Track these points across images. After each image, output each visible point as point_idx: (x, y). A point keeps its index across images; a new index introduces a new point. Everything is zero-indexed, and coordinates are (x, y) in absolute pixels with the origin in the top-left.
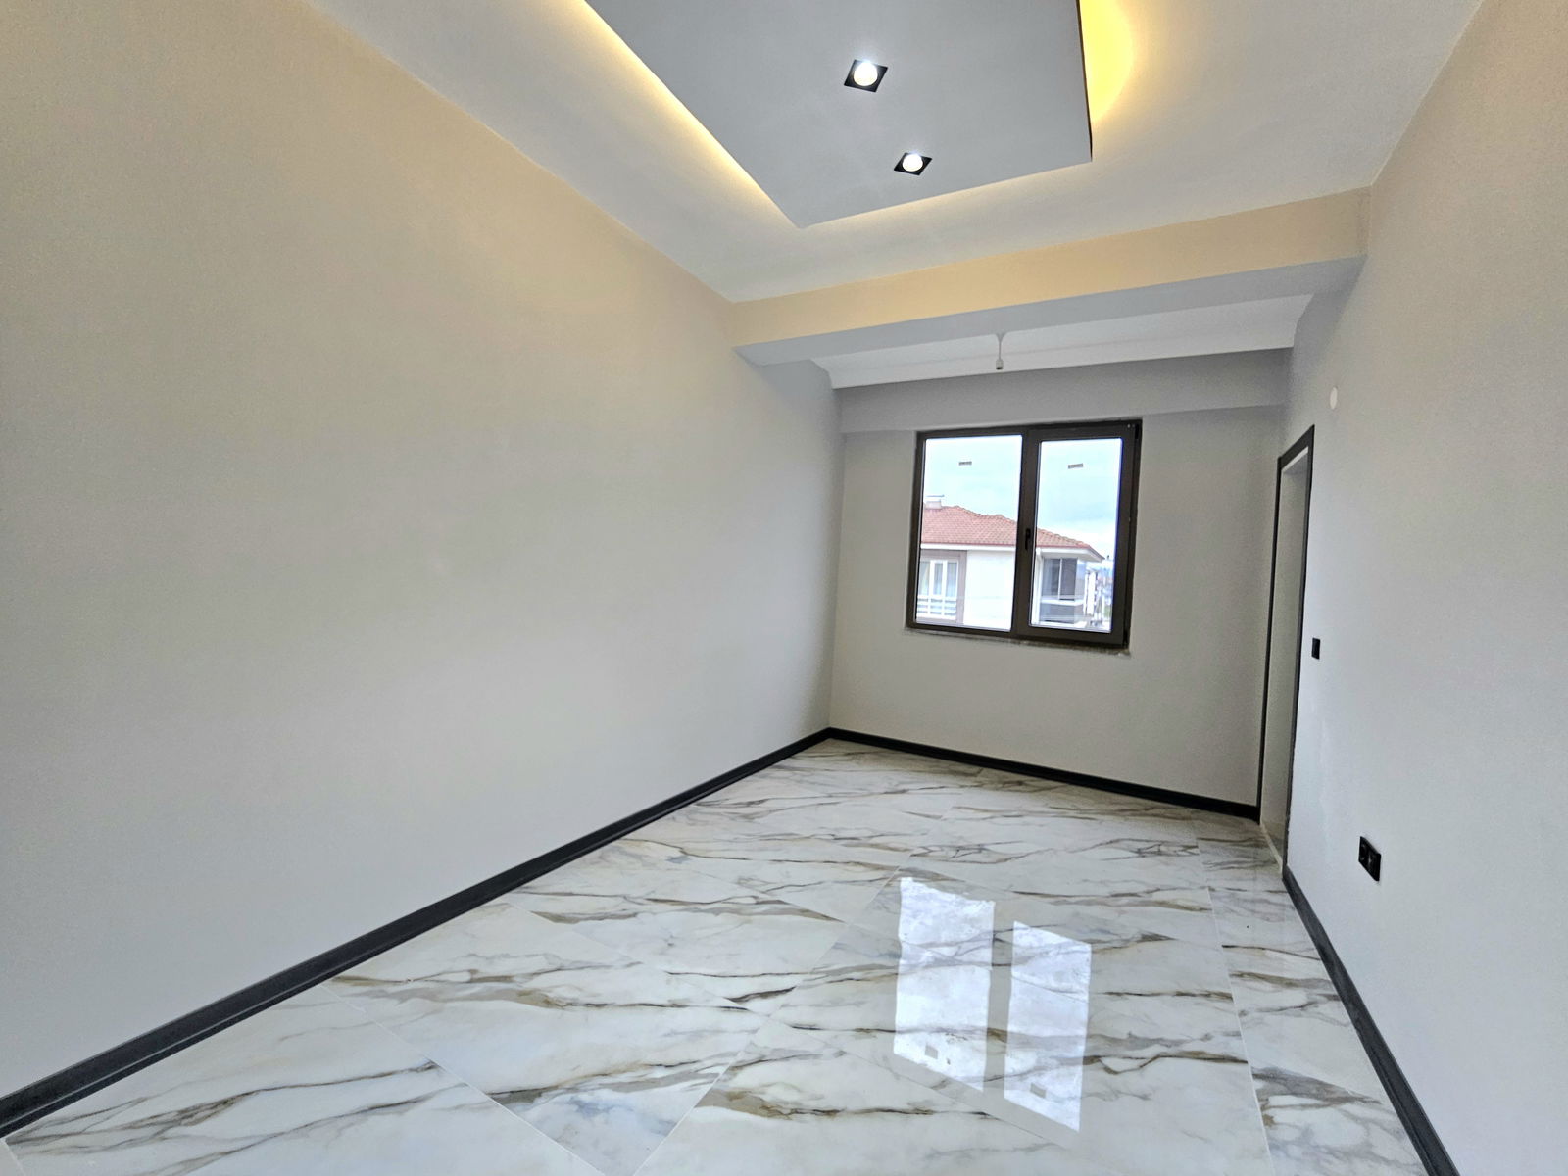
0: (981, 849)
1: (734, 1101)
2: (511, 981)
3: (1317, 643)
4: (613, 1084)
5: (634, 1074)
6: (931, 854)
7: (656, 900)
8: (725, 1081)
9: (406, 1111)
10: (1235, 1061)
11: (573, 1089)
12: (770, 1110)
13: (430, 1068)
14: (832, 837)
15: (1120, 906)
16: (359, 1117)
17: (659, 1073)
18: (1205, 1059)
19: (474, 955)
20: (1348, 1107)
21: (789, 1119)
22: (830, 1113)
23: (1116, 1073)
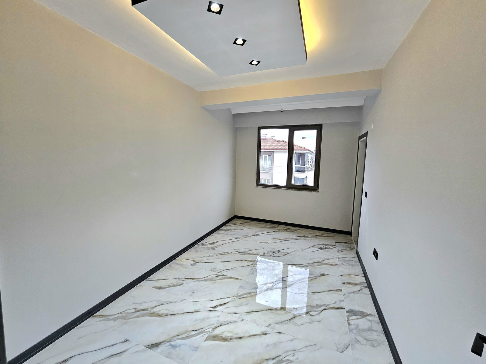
0: (279, 252)
1: (215, 338)
2: (147, 310)
3: (366, 193)
4: (180, 338)
5: (187, 334)
6: (265, 255)
7: (188, 279)
8: (212, 333)
9: (122, 355)
10: (342, 308)
11: (170, 341)
12: (224, 339)
13: (127, 341)
14: (237, 252)
15: (315, 266)
16: (108, 359)
17: (193, 333)
18: (335, 309)
19: (135, 303)
20: (368, 317)
21: (230, 341)
22: (240, 338)
23: (313, 316)
